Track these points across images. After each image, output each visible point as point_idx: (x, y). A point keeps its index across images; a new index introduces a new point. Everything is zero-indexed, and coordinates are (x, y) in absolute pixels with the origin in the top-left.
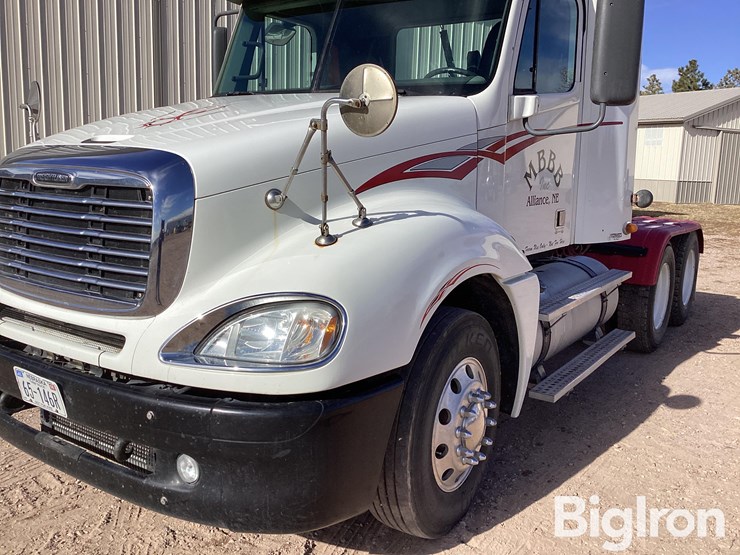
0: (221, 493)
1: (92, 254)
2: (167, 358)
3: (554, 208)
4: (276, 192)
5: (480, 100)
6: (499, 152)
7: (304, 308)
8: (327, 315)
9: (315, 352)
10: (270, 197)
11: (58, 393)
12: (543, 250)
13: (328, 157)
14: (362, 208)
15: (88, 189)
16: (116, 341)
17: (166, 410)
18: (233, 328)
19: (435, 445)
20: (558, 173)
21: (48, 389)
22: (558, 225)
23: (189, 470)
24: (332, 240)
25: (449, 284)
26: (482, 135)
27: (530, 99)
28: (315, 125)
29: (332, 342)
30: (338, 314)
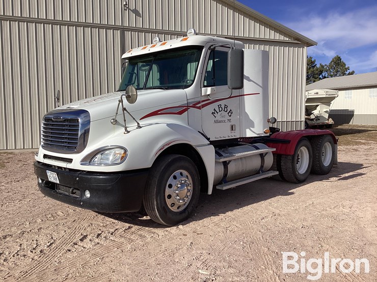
0: (95, 200)
1: (66, 138)
2: (81, 164)
3: (229, 124)
4: (114, 119)
5: (189, 90)
6: (198, 105)
7: (116, 149)
8: (122, 151)
9: (119, 161)
10: (112, 121)
11: (57, 176)
12: (224, 139)
13: (124, 109)
14: (138, 124)
15: (66, 120)
16: (70, 161)
17: (81, 177)
18: (99, 156)
19: (167, 195)
20: (230, 112)
21: (54, 176)
22: (232, 130)
23: (88, 194)
24: (128, 132)
25: (166, 145)
26: (190, 101)
27: (209, 89)
28: (120, 101)
29: (123, 159)
30: (126, 151)
